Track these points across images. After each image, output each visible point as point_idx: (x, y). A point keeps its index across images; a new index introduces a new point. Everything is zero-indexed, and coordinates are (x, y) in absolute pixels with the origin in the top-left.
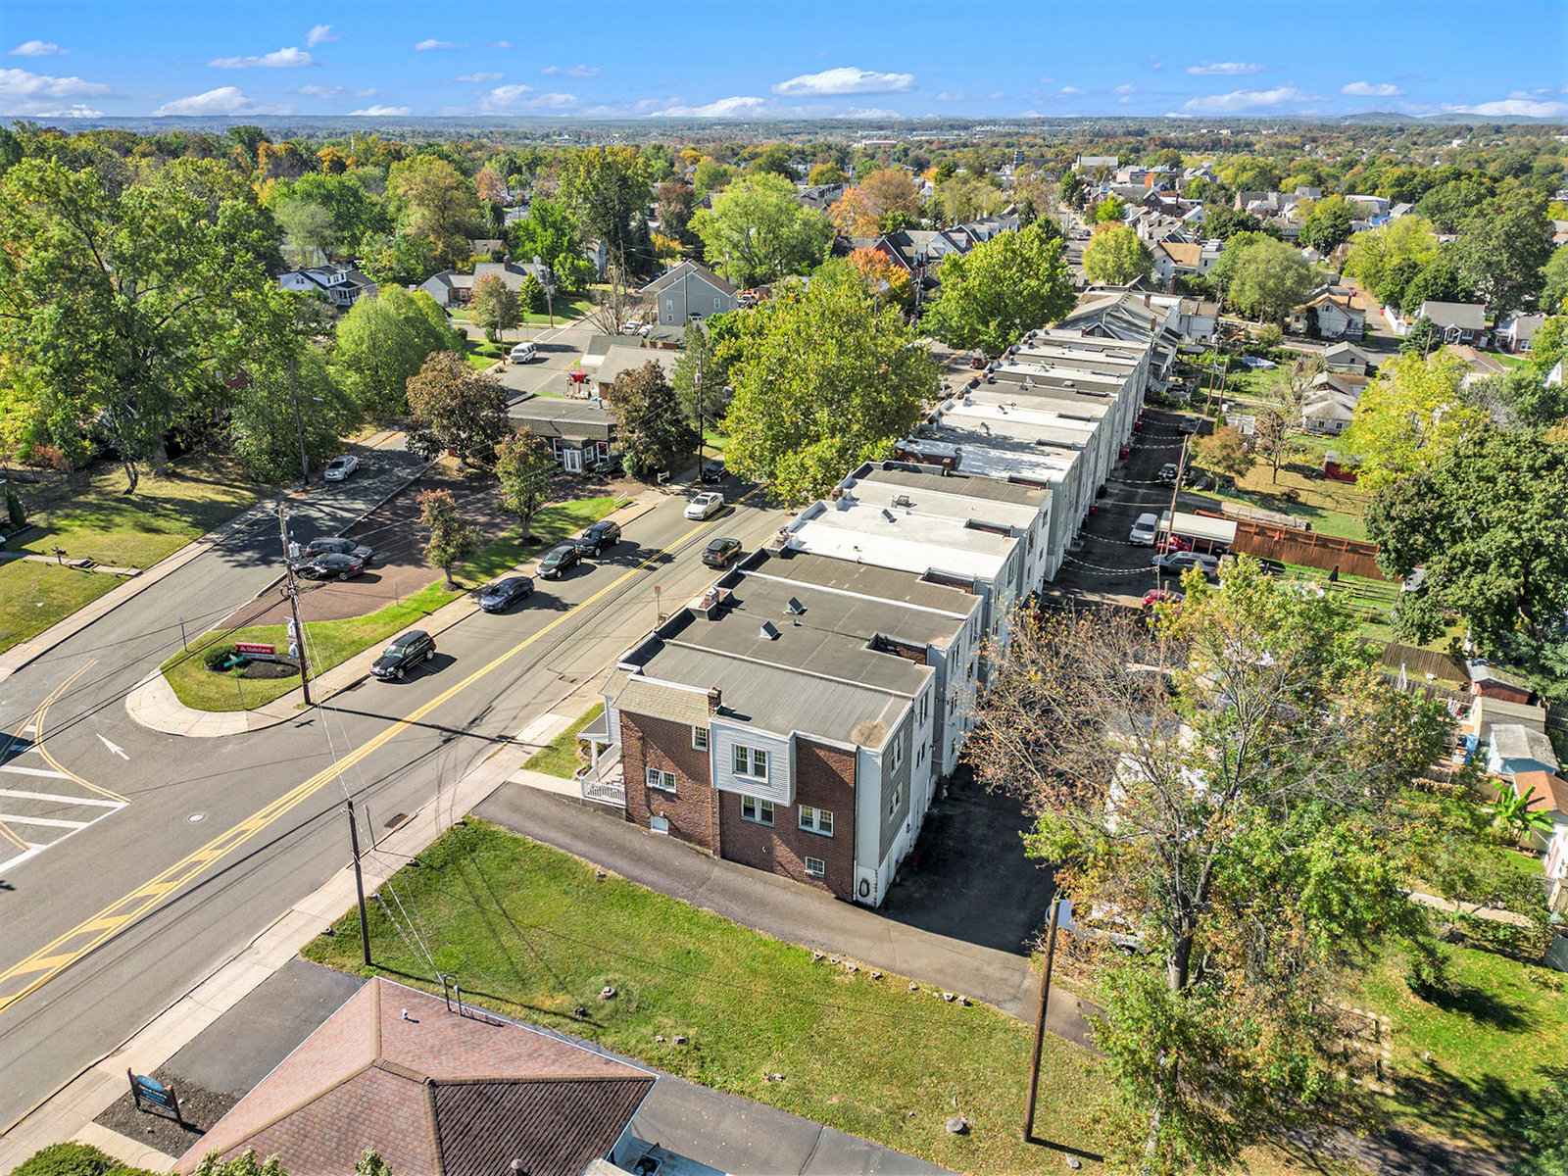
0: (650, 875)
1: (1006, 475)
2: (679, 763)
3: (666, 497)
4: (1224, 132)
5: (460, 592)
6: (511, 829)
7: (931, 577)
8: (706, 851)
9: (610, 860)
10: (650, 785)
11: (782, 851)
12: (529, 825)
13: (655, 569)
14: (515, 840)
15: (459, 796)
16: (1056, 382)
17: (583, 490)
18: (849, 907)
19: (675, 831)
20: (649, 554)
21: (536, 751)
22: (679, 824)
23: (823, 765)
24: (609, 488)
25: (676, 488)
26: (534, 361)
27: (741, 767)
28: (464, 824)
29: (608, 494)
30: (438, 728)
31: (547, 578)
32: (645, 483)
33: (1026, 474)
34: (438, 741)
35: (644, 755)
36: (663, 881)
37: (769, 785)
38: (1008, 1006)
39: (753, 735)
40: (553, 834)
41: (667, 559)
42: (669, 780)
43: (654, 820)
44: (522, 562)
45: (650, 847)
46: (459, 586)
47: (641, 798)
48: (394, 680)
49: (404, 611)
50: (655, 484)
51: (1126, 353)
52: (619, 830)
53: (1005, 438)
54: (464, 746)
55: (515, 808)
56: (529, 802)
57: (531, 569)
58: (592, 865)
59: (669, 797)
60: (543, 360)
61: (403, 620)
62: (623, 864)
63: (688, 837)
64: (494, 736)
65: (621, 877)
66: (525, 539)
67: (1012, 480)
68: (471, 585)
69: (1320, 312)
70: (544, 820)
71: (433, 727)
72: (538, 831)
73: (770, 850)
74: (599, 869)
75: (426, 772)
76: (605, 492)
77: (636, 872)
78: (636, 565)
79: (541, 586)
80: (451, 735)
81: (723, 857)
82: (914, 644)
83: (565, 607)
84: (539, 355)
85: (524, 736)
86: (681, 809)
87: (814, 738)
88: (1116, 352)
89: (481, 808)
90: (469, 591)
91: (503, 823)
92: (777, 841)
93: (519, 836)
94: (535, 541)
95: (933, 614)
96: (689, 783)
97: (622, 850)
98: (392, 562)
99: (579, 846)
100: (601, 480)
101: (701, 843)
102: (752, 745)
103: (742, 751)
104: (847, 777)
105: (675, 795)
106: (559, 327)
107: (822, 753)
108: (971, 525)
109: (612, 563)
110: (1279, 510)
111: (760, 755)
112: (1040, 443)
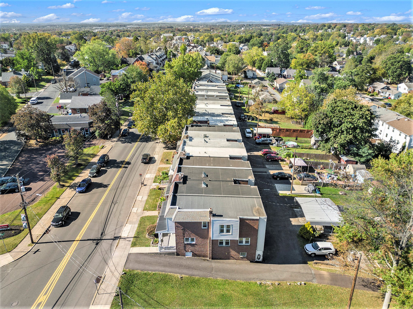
0: (196, 272)
1: (223, 124)
2: (197, 234)
3: (114, 143)
4: (191, 27)
5: (65, 188)
6: (142, 270)
7: (231, 158)
8: (206, 258)
9: (180, 271)
10: (185, 243)
11: (233, 253)
12: (147, 267)
13: (127, 167)
14: (146, 274)
15: (116, 264)
16: (213, 96)
17: (85, 145)
18: (255, 264)
19: (194, 255)
20: (122, 162)
21: (132, 239)
22: (196, 253)
23: (248, 225)
24: (93, 143)
25: (114, 139)
26: (38, 103)
27: (222, 231)
28: (125, 273)
29: (94, 145)
30: (91, 240)
31: (94, 177)
32: (105, 139)
33: (227, 123)
34: (94, 245)
35: (184, 234)
36: (201, 273)
37: (232, 235)
38: (314, 281)
39: (225, 221)
40: (157, 268)
41: (128, 163)
42: (193, 240)
43: (187, 253)
44: (80, 173)
45: (189, 263)
46: (64, 186)
47: (182, 247)
48: (62, 226)
49: (48, 199)
50: (107, 139)
51: (222, 87)
52: (176, 260)
53: (213, 113)
54: (104, 245)
55: (139, 262)
56: (142, 258)
57: (86, 174)
58: (176, 275)
59: (193, 245)
60: (42, 103)
61: (50, 202)
62: (185, 271)
63: (199, 256)
64: (113, 238)
65: (187, 276)
66: (77, 165)
67: (224, 125)
68: (67, 185)
69: (247, 72)
70: (150, 264)
71: (88, 240)
72: (151, 268)
73: (229, 253)
74: (179, 276)
75: (97, 258)
76: (92, 144)
77: (191, 273)
78: (120, 167)
79: (94, 180)
80: (98, 241)
81: (212, 259)
82: (244, 180)
83: (106, 186)
84: (39, 101)
85: (124, 235)
86: (197, 248)
87: (245, 217)
88: (219, 86)
89: (127, 266)
90: (68, 187)
91: (138, 269)
92: (231, 250)
93: (145, 272)
94: (80, 165)
95: (242, 169)
96: (200, 239)
97: (181, 266)
98: (32, 182)
99: (168, 269)
100: (89, 140)
101: (204, 256)
102: (225, 224)
103: (222, 226)
104: (255, 227)
105: (195, 244)
106: (39, 91)
107: (247, 221)
108: (228, 140)
109: (111, 168)
110: (270, 123)
111: (228, 226)
112: (222, 114)
